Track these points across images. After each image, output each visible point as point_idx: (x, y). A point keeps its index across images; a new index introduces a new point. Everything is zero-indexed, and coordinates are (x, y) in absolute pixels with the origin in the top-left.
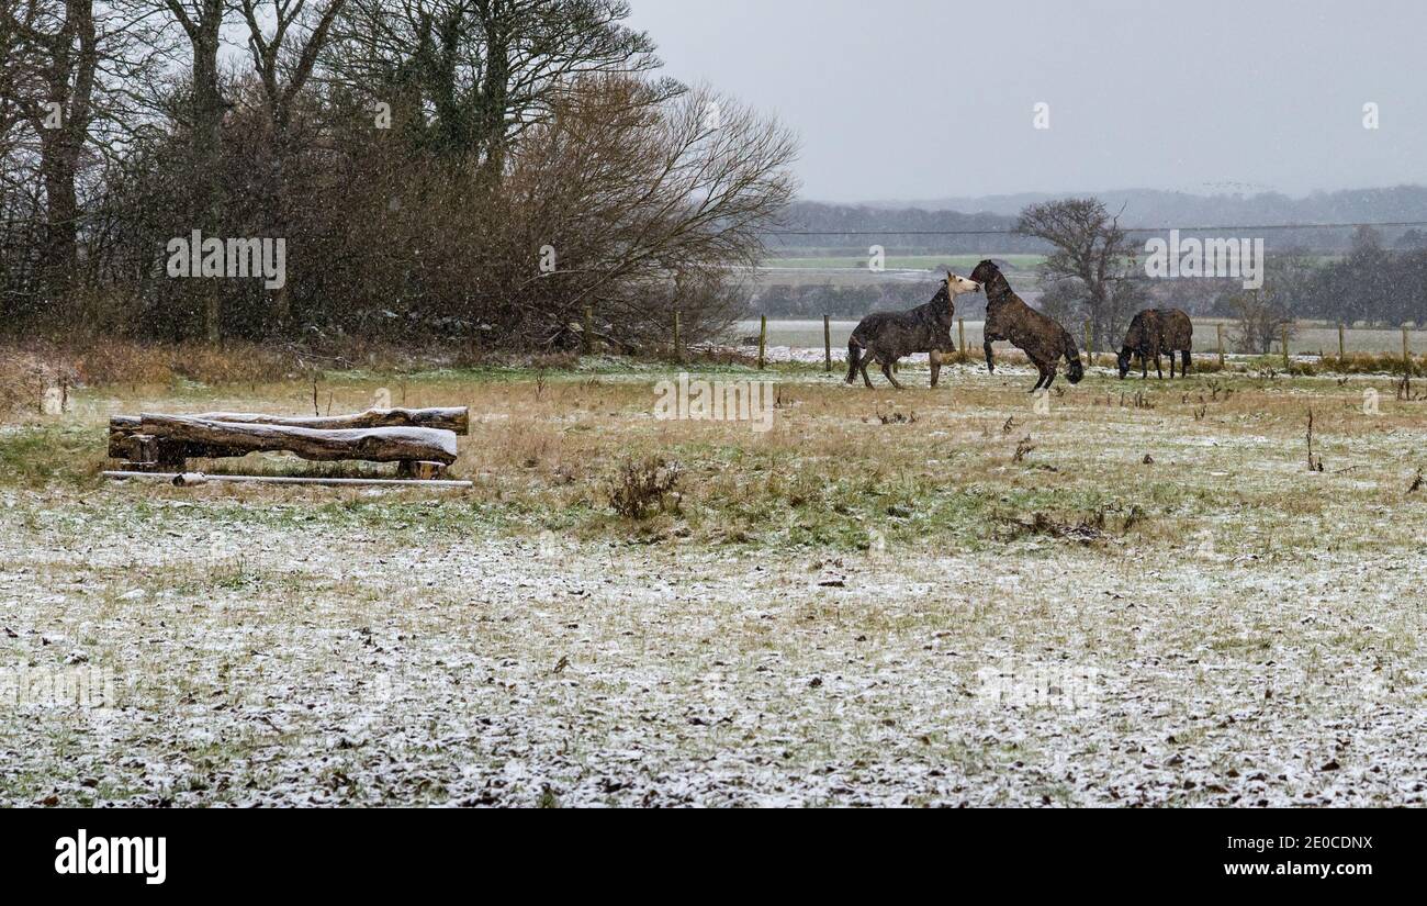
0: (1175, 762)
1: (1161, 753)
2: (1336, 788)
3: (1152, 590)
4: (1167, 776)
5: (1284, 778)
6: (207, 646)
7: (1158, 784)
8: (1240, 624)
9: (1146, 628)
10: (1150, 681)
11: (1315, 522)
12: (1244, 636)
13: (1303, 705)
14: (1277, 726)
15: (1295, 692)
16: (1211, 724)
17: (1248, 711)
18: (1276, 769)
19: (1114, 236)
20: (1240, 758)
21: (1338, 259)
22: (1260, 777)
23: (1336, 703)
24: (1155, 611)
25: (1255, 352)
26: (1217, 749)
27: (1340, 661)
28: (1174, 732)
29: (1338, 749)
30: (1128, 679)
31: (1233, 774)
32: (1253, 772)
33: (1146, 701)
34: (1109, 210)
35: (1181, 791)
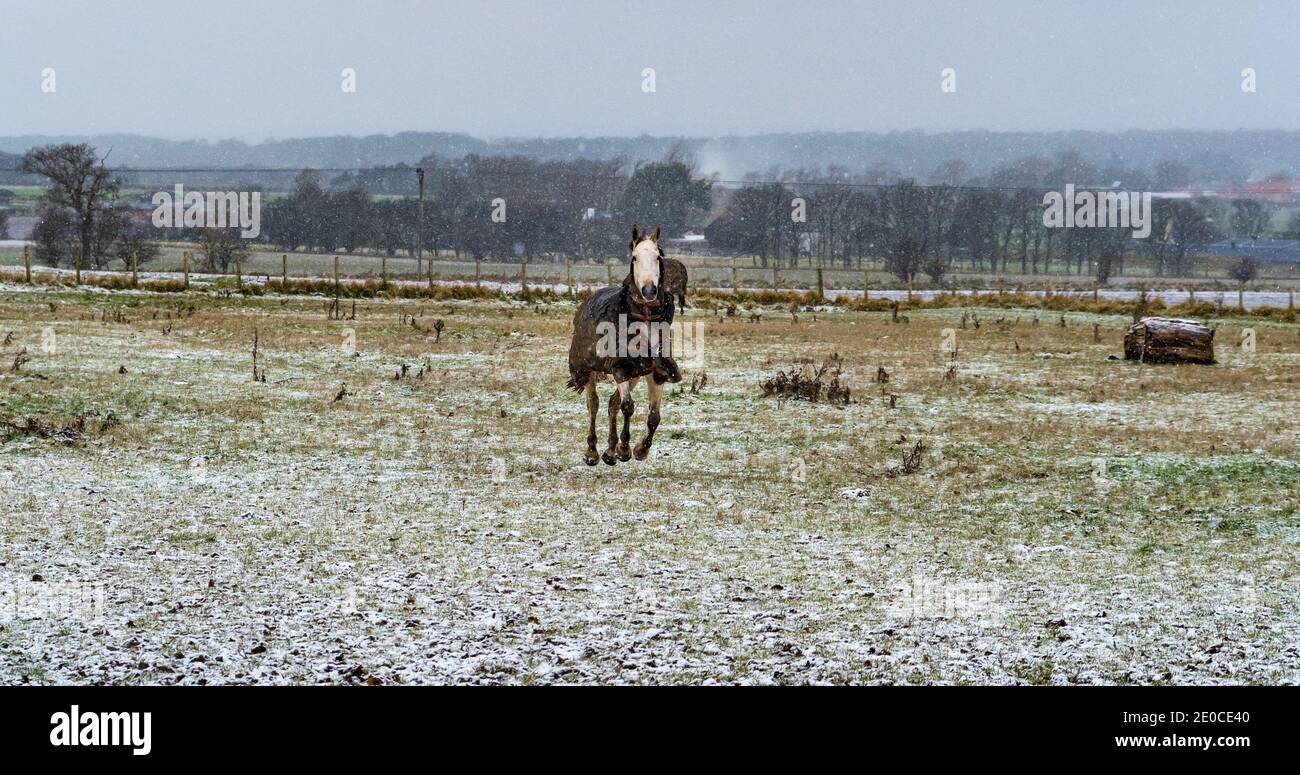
0: (133, 645)
1: (121, 636)
2: (263, 669)
3: (120, 485)
4: (125, 658)
5: (220, 659)
7: (118, 664)
8: (192, 518)
9: (115, 521)
10: (112, 571)
11: (257, 427)
12: (194, 530)
13: (239, 593)
14: (217, 612)
15: (233, 581)
16: (164, 609)
17: (194, 599)
18: (215, 651)
19: (102, 174)
20: (186, 640)
21: (284, 195)
22: (201, 659)
23: (266, 592)
24: (123, 505)
25: (216, 272)
26: (167, 633)
27: (271, 554)
28: (133, 617)
29: (265, 633)
30: (97, 568)
31: (180, 656)
32: (196, 655)
33: (112, 588)
34: (100, 153)
35: (136, 671)
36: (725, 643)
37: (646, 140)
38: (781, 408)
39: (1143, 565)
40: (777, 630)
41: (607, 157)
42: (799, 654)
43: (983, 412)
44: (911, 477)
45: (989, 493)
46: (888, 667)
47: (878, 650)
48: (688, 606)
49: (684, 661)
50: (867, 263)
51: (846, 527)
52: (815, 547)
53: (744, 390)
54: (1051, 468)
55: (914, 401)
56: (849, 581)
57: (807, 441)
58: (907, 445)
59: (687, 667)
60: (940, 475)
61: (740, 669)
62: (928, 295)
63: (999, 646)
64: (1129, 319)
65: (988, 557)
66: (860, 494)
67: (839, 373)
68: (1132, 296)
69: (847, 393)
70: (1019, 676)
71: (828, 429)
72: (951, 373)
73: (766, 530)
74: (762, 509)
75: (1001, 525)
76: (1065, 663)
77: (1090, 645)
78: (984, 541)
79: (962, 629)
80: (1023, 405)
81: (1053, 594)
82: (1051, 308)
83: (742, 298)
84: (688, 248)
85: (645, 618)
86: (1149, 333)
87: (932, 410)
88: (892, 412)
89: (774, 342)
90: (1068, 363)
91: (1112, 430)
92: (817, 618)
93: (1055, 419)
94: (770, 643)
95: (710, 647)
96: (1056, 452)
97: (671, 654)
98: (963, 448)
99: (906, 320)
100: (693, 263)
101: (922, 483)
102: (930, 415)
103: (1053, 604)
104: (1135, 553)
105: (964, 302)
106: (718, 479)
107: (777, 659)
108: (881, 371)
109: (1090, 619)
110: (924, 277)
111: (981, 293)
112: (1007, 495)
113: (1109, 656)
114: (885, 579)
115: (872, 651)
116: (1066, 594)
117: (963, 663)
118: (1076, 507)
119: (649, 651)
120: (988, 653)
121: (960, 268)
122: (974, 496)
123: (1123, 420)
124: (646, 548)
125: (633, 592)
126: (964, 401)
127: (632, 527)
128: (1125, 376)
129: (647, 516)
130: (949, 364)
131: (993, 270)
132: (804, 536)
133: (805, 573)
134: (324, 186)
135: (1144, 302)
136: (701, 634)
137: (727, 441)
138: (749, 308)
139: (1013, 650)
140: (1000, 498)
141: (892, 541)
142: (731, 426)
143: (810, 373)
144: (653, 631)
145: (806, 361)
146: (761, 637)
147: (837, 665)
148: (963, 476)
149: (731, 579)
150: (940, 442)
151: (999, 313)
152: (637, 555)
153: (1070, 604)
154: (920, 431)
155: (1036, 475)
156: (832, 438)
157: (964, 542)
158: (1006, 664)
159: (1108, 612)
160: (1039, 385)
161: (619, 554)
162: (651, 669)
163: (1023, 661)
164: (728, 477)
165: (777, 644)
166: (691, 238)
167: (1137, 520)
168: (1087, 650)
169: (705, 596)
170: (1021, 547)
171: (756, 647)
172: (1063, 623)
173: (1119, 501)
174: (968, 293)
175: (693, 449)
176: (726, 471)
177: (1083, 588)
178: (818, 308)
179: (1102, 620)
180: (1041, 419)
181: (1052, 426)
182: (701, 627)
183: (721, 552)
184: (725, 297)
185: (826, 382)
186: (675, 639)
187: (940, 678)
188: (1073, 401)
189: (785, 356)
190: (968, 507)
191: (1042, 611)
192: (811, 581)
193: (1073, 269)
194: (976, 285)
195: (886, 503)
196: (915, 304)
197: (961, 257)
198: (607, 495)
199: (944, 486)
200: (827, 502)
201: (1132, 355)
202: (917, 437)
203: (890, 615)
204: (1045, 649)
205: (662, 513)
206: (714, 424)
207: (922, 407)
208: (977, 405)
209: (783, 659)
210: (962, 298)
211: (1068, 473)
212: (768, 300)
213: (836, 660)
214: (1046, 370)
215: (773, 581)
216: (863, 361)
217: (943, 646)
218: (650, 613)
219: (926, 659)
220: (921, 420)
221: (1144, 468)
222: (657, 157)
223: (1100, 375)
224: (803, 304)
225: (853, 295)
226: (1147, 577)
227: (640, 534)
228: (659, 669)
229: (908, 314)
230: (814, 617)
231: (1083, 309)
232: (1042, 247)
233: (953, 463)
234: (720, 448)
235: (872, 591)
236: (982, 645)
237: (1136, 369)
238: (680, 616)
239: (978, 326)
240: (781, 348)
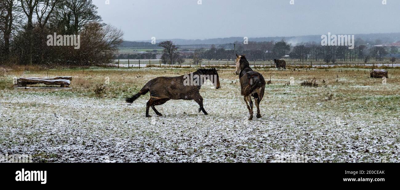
0: (182, 136)
1: (180, 134)
2: (207, 140)
3: (179, 105)
4: (181, 138)
5: (199, 138)
6: (30, 117)
7: (179, 139)
8: (193, 111)
9: (178, 112)
10: (178, 122)
11: (204, 93)
12: (193, 113)
13: (202, 125)
14: (198, 129)
15: (201, 123)
16: (188, 129)
17: (193, 127)
18: (198, 136)
19: (174, 46)
20: (192, 134)
21: (209, 49)
22: (195, 138)
23: (207, 125)
24: (179, 109)
25: (196, 64)
26: (188, 133)
27: (208, 118)
28: (182, 130)
29: (207, 133)
30: (175, 121)
31: (191, 137)
32: (194, 137)
33: (178, 125)
34: (173, 42)
35: (183, 141)
36: (295, 133)
37: (277, 38)
38: (304, 88)
39: (375, 116)
40: (305, 130)
41: (270, 41)
42: (310, 135)
43: (343, 88)
44: (330, 101)
45: (345, 103)
46: (327, 137)
47: (325, 134)
48: (288, 126)
49: (287, 137)
50: (320, 60)
51: (318, 110)
52: (312, 114)
53: (297, 85)
54: (357, 98)
55: (330, 86)
56: (319, 121)
57: (309, 94)
58: (329, 95)
59: (288, 138)
60: (336, 100)
61: (298, 138)
62: (332, 66)
63: (348, 133)
64: (371, 69)
65: (345, 116)
66: (320, 104)
67: (315, 81)
68: (371, 65)
69: (317, 85)
70: (352, 138)
71: (314, 92)
72: (337, 80)
73: (302, 111)
74: (302, 107)
75: (348, 109)
76: (361, 136)
77: (366, 132)
78: (344, 113)
79: (341, 130)
80: (351, 87)
81: (358, 123)
82: (356, 68)
83: (296, 67)
84: (286, 58)
85: (280, 129)
86: (375, 72)
87: (333, 88)
88: (326, 88)
89: (303, 75)
90: (360, 78)
91: (368, 91)
92: (313, 128)
93: (357, 89)
94: (304, 133)
95: (292, 134)
96: (357, 95)
97: (285, 135)
98: (340, 95)
99: (328, 71)
100: (287, 61)
101: (332, 102)
102: (333, 89)
103: (358, 125)
104: (374, 114)
105: (339, 67)
106: (293, 102)
107: (305, 136)
108: (324, 80)
109: (365, 127)
110: (331, 62)
111: (342, 65)
112: (348, 104)
113: (369, 134)
114: (326, 120)
115: (324, 134)
116: (361, 122)
117: (341, 136)
118: (362, 106)
119: (281, 135)
120: (346, 134)
121: (338, 61)
122: (342, 104)
123: (371, 89)
124: (280, 115)
125: (277, 124)
126: (340, 86)
127: (276, 111)
128: (371, 81)
129: (279, 109)
130: (337, 79)
131: (345, 61)
132: (310, 113)
133: (310, 119)
134: (216, 47)
135: (374, 66)
136: (291, 131)
137: (294, 95)
138: (298, 69)
139: (351, 133)
140: (347, 104)
141: (327, 113)
142: (295, 92)
143: (310, 81)
144: (281, 131)
145: (309, 79)
146: (302, 132)
147: (317, 137)
148: (340, 100)
149: (296, 121)
150: (335, 94)
151: (346, 69)
152: (278, 117)
153: (361, 124)
154: (332, 92)
155: (354, 100)
156: (315, 94)
157: (341, 113)
158: (350, 136)
159: (369, 126)
160: (354, 83)
161: (274, 117)
162: (281, 138)
163: (353, 136)
164: (295, 101)
165: (305, 133)
166: (286, 56)
167: (374, 108)
168: (365, 133)
169: (291, 124)
170: (352, 114)
171: (301, 134)
172: (360, 128)
173: (370, 105)
174: (340, 65)
175: (288, 96)
176: (294, 100)
177: (364, 121)
178: (311, 69)
179: (368, 127)
180: (355, 89)
181: (357, 90)
182: (291, 130)
183: (294, 116)
184: (293, 67)
185: (313, 83)
186: (286, 132)
187: (337, 139)
188: (361, 86)
189: (305, 78)
190: (341, 106)
191: (356, 126)
192: (311, 121)
193: (360, 60)
194: (341, 64)
195: (325, 106)
196: (329, 68)
197: (338, 58)
198: (272, 105)
199: (336, 102)
200: (314, 106)
201: (372, 76)
202: (331, 93)
203: (327, 127)
204: (357, 133)
205: (282, 109)
206: (292, 91)
207: (332, 87)
208: (342, 87)
209: (306, 136)
210: (339, 66)
211: (360, 99)
212: (301, 67)
213: (317, 136)
214: (355, 80)
215: (304, 121)
216: (320, 79)
217: (337, 133)
218: (281, 128)
219: (334, 136)
220: (332, 90)
221: (375, 98)
222: (280, 41)
223: (366, 80)
224: (308, 68)
225: (318, 66)
226: (376, 119)
227: (278, 113)
228: (283, 138)
229: (328, 70)
230: (312, 128)
231: (362, 68)
232: (354, 56)
233: (338, 98)
234: (293, 96)
235: (323, 123)
236: (345, 133)
237: (373, 79)
238: (286, 128)
239: (342, 71)
240: (304, 77)
